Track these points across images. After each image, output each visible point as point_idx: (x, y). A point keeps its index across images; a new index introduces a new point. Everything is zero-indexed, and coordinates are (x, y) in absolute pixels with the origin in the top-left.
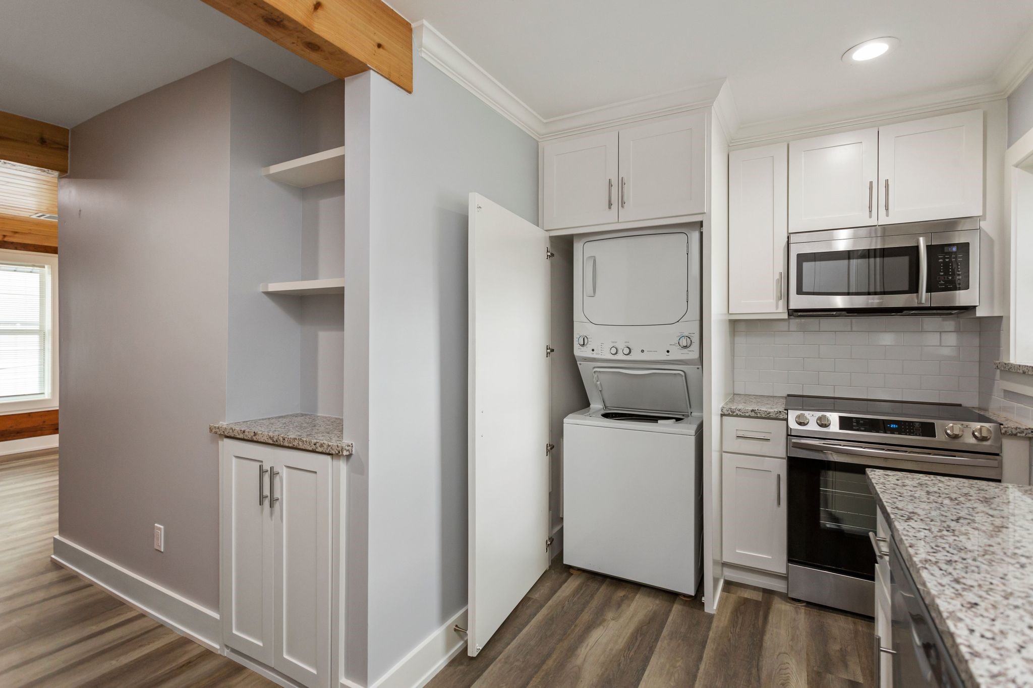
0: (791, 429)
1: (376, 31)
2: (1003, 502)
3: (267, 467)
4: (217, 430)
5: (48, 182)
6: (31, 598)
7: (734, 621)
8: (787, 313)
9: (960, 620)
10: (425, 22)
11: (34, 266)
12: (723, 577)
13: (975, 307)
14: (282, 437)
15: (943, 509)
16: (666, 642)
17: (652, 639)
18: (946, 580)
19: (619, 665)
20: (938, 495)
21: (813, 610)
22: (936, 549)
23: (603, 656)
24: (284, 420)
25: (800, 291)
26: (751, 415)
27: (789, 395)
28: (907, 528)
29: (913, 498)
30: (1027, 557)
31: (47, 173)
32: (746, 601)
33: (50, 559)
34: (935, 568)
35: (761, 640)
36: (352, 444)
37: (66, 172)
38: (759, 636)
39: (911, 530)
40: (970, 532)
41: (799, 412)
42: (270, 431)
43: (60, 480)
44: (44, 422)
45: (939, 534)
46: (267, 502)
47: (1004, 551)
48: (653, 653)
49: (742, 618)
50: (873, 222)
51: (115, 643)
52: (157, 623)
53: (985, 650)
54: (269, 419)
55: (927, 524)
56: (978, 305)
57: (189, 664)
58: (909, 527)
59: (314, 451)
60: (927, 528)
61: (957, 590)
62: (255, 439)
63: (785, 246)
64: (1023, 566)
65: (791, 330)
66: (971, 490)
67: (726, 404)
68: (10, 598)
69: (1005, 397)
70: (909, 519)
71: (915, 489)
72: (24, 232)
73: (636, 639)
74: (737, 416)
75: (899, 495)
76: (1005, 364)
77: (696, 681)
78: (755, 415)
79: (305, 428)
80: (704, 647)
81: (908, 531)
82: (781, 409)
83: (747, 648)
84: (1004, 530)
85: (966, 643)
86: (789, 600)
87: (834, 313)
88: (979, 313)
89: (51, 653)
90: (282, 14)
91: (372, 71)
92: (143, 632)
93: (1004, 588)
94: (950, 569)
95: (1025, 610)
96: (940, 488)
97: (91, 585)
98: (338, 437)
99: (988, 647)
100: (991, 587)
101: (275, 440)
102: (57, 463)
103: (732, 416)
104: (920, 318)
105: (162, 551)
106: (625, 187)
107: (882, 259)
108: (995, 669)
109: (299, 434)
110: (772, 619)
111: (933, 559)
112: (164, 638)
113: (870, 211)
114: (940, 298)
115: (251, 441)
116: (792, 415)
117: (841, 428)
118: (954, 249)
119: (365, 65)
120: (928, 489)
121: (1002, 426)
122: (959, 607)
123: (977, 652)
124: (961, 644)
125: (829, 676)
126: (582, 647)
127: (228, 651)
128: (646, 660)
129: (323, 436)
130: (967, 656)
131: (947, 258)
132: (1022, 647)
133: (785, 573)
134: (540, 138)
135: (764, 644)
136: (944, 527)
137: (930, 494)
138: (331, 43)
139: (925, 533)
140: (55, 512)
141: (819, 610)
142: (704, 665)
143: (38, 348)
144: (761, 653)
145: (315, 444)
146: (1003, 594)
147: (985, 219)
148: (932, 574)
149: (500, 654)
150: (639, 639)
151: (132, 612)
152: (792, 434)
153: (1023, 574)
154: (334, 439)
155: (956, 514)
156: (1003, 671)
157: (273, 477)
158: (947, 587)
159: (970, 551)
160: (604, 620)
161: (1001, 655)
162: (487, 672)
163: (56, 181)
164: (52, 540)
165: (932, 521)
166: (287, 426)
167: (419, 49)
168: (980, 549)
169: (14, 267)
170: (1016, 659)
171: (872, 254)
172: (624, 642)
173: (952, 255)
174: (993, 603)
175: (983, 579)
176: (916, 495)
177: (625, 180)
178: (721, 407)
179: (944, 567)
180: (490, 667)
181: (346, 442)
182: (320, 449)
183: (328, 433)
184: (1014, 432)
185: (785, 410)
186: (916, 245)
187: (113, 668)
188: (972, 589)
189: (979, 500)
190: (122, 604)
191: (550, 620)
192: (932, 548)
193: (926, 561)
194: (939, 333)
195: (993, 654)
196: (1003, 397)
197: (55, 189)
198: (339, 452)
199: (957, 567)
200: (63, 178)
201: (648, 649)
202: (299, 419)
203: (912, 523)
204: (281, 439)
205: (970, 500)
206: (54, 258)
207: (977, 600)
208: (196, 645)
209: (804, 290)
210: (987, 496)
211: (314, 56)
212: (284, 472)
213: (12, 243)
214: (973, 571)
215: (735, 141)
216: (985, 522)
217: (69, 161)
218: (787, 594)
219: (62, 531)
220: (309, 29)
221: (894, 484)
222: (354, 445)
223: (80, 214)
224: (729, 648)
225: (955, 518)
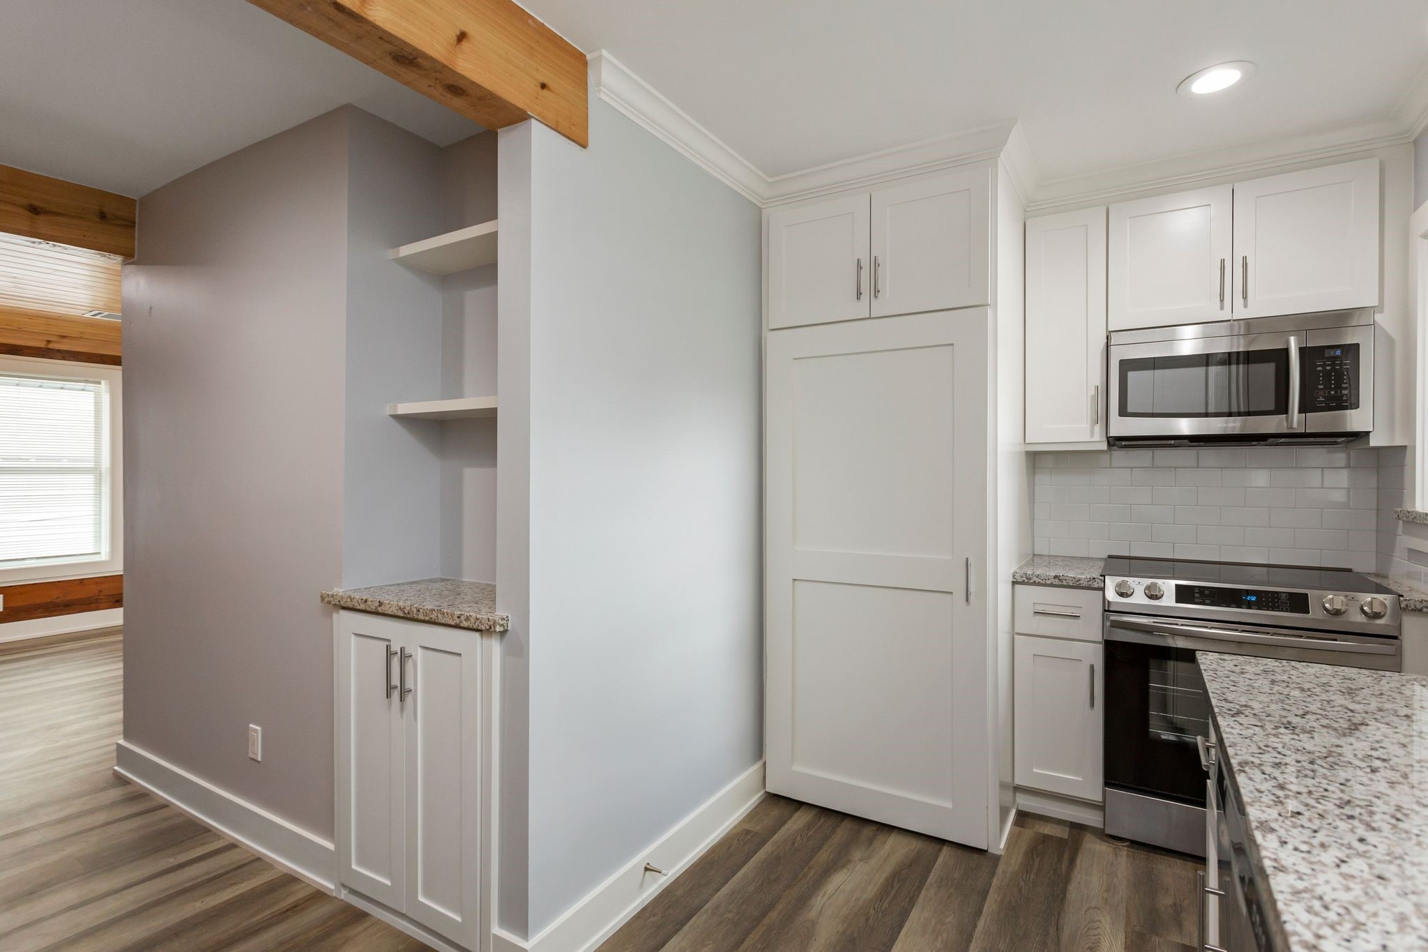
0: (1109, 602)
1: (539, 67)
2: (1372, 694)
3: (395, 647)
4: (331, 599)
5: (108, 269)
6: (89, 821)
7: (1027, 866)
8: (1106, 442)
9: (1273, 830)
10: (605, 53)
11: (87, 381)
12: (1016, 806)
13: (1368, 433)
14: (416, 608)
15: (1289, 702)
16: (932, 891)
17: (913, 886)
18: (1266, 786)
19: (867, 920)
20: (1285, 685)
21: (1139, 852)
22: (1264, 750)
23: (846, 907)
24: (419, 587)
25: (1123, 412)
26: (1054, 583)
27: (1110, 557)
28: (1232, 724)
29: (1250, 689)
30: (1384, 760)
31: (109, 258)
32: (1046, 838)
33: (112, 772)
34: (1257, 771)
35: (1064, 891)
36: (507, 617)
37: (133, 256)
38: (1061, 885)
39: (1238, 727)
40: (1316, 730)
41: (1119, 579)
42: (400, 600)
43: (125, 668)
44: (100, 591)
45: (1274, 732)
46: (396, 695)
47: (1355, 752)
48: (914, 905)
49: (1040, 862)
50: (1226, 315)
51: (199, 880)
52: (253, 855)
53: (1294, 864)
54: (399, 584)
55: (1260, 720)
56: (1371, 430)
57: (295, 909)
58: (1236, 723)
59: (457, 627)
60: (1259, 724)
61: (1278, 797)
62: (380, 611)
63: (1103, 349)
64: (1374, 771)
65: (1113, 465)
66: (1333, 679)
67: (1021, 568)
68: (61, 821)
69: (1409, 559)
70: (1239, 713)
71: (1259, 677)
72: (73, 336)
73: (892, 887)
74: (1035, 584)
75: (1233, 684)
76: (1409, 512)
77: (971, 942)
78: (1059, 583)
79: (446, 596)
80: (985, 898)
81: (1232, 728)
82: (1096, 574)
83: (1044, 900)
84: (1362, 728)
85: (1273, 856)
86: (1106, 838)
87: (1173, 442)
88: (1374, 441)
89: (116, 892)
90: (416, 49)
91: (533, 120)
92: (235, 866)
93: (1342, 795)
94: (1276, 773)
95: (1361, 821)
96: (1292, 677)
97: (166, 806)
98: (490, 608)
99: (1300, 861)
100: (1326, 794)
101: (406, 612)
102: (121, 646)
103: (1028, 584)
104: (1294, 449)
105: (259, 760)
106: (880, 270)
107: (1246, 366)
108: (1300, 885)
109: (438, 603)
110: (1082, 861)
111: (1257, 761)
112: (262, 874)
113: (1222, 301)
114: (1320, 421)
115: (375, 613)
116: (1111, 583)
117: (1177, 601)
118: (1338, 352)
119: (525, 112)
120: (1274, 677)
121: (1401, 598)
122: (1276, 816)
123: (1283, 866)
124: (1266, 857)
125: (1156, 939)
126: (818, 895)
127: (346, 892)
128: (905, 914)
129: (469, 607)
130: (1269, 871)
131: (1329, 365)
132: (1343, 861)
133: (1101, 800)
134: (764, 204)
135: (1068, 896)
136: (1283, 724)
137: (1276, 683)
138: (480, 85)
139: (1255, 730)
140: (119, 711)
141: (1147, 852)
142: (983, 921)
143: (92, 492)
144: (1064, 907)
145: (459, 617)
146: (1337, 802)
147: (1382, 311)
148: (1251, 779)
149: (707, 902)
150: (896, 887)
151: (221, 841)
152: (1111, 609)
153: (1371, 780)
154: (484, 610)
155: (1303, 707)
156: (1309, 887)
157: (404, 660)
158: (1267, 793)
159: (1309, 753)
160: (849, 861)
161: (1313, 870)
162: (688, 925)
163: (120, 269)
164: (115, 747)
165: (1269, 715)
166: (422, 594)
167: (597, 89)
168: (1324, 750)
169: (60, 384)
170: (1333, 876)
171: (1234, 359)
172: (876, 889)
173: (1335, 361)
174: (1321, 812)
175: (1316, 784)
176: (1255, 685)
177: (880, 260)
178: (1012, 571)
179: (1268, 770)
180: (694, 919)
181: (500, 614)
182: (465, 624)
183: (477, 603)
184: (1419, 606)
185: (1101, 576)
186: (1285, 347)
187: (197, 911)
188: (1298, 795)
189: (1341, 691)
190: (206, 830)
191: (774, 862)
192: (1260, 748)
193: (1246, 763)
194: (1321, 469)
195: (1304, 868)
196: (1407, 559)
197: (119, 278)
198: (491, 627)
199: (1287, 771)
200: (129, 264)
201: (908, 900)
202: (438, 585)
203: (1241, 719)
204: (415, 610)
205: (1327, 691)
206: (116, 372)
207: (1302, 809)
208: (303, 885)
209: (1130, 410)
210: (1353, 687)
211: (458, 102)
212: (419, 655)
213: (58, 351)
214: (1306, 776)
215: (1033, 204)
216: (1341, 718)
217: (136, 242)
218: (1104, 829)
219: (127, 735)
220: (450, 69)
221: (1229, 671)
222: (509, 617)
223: (150, 312)
224: (1019, 901)
225: (1301, 712)
